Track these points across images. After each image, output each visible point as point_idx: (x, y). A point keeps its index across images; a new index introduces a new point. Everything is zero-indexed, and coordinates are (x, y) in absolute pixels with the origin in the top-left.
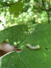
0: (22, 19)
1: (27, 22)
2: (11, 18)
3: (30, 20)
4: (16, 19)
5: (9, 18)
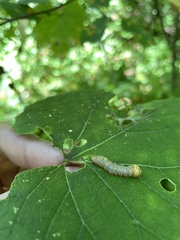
0: (81, 66)
1: (97, 74)
2: (39, 61)
4: (56, 63)
5: (33, 62)
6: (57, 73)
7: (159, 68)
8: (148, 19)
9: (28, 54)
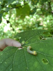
0: (27, 22)
1: (32, 25)
2: (15, 21)
3: (34, 23)
5: (13, 21)
6: (20, 25)
7: (50, 23)
8: (47, 9)
9: (12, 19)
